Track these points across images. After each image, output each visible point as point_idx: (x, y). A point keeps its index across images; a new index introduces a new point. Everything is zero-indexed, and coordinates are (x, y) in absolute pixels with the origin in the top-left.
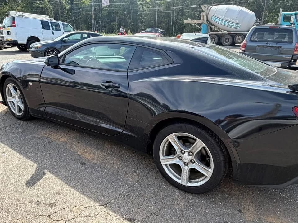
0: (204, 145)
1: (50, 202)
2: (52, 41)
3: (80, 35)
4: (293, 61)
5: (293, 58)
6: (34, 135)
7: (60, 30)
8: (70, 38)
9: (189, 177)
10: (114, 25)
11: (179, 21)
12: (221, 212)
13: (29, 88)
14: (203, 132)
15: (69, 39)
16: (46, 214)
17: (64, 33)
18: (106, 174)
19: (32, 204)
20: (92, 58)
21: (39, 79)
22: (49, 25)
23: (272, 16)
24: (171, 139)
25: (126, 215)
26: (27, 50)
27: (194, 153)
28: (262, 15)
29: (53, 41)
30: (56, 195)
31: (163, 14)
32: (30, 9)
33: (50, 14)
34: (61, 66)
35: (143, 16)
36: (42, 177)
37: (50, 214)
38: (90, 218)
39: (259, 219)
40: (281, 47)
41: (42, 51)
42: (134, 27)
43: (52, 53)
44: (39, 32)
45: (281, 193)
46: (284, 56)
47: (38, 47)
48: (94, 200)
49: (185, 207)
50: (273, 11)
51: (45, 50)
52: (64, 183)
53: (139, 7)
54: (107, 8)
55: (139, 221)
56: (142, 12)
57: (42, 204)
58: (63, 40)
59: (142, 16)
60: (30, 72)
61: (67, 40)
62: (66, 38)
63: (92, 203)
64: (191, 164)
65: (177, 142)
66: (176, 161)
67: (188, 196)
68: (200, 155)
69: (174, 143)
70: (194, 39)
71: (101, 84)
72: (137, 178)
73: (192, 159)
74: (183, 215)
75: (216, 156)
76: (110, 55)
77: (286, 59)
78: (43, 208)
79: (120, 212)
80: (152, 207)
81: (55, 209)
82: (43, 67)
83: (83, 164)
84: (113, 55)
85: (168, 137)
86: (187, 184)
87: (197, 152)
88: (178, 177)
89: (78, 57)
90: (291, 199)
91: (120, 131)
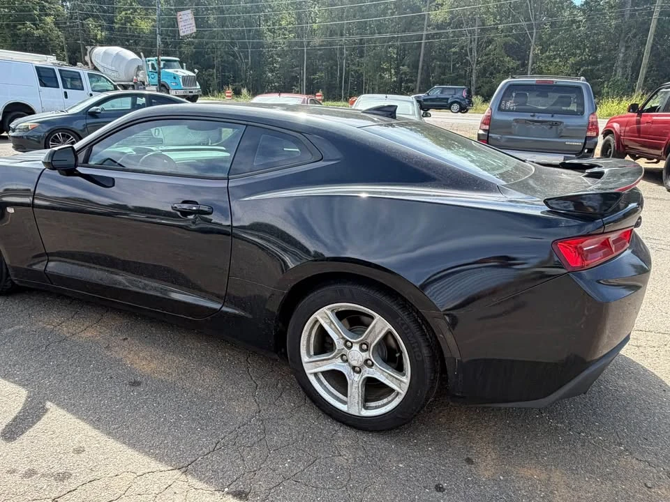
0: (389, 327)
1: (58, 469)
2: (64, 113)
3: (129, 100)
4: (586, 151)
5: (586, 146)
6: (22, 327)
7: (82, 89)
8: (107, 106)
9: (364, 397)
10: (209, 75)
11: (354, 68)
12: (429, 465)
13: (8, 223)
14: (386, 301)
15: (103, 109)
16: (48, 496)
17: (91, 95)
18: (187, 402)
19: (17, 477)
20: (152, 151)
21: (31, 199)
22: (56, 77)
23: (549, 57)
24: (322, 318)
25: (230, 485)
26: (3, 135)
27: (371, 344)
28: (529, 56)
29: (67, 113)
30: (72, 454)
31: (320, 52)
32: (9, 40)
33: (59, 52)
34: (81, 170)
35: (275, 56)
36: (39, 418)
37: (57, 496)
38: (150, 497)
39: (506, 473)
40: (561, 122)
41: (39, 137)
42: (257, 80)
43: (65, 141)
44: (31, 93)
45: (553, 419)
46: (569, 142)
47: (30, 128)
48: (160, 458)
49: (355, 461)
50: (551, 47)
51: (47, 134)
52: (91, 428)
53: (266, 37)
54: (193, 38)
55: (256, 495)
56: (273, 47)
57: (39, 475)
58: (89, 111)
59: (272, 57)
60: (8, 185)
61: (99, 111)
62: (95, 108)
63: (155, 465)
64: (367, 369)
65: (336, 324)
66: (336, 365)
67: (364, 438)
68: (385, 349)
69: (330, 326)
70: (369, 110)
71: (172, 207)
72: (254, 408)
73: (368, 357)
74: (352, 476)
75: (414, 348)
76: (196, 145)
77: (573, 149)
78: (43, 483)
79: (216, 479)
80: (287, 465)
81: (71, 484)
82: (40, 172)
83: (135, 384)
84: (207, 145)
85: (318, 315)
86: (359, 413)
87: (376, 342)
88: (341, 400)
89: (120, 149)
90: (570, 430)
91: (217, 306)
